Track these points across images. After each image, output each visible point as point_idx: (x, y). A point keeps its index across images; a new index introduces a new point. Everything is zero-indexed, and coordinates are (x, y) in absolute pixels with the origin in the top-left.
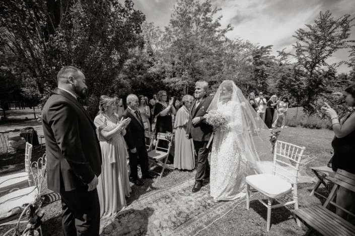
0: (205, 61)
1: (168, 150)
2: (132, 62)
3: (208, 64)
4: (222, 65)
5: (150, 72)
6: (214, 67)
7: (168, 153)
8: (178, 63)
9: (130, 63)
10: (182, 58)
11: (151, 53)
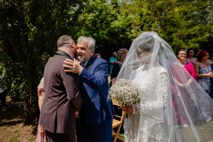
0: (182, 9)
1: (122, 118)
2: (94, 17)
3: (186, 13)
4: (206, 13)
5: (113, 26)
6: (193, 16)
7: (121, 122)
8: (147, 14)
9: (92, 18)
10: (151, 8)
11: (115, 5)
